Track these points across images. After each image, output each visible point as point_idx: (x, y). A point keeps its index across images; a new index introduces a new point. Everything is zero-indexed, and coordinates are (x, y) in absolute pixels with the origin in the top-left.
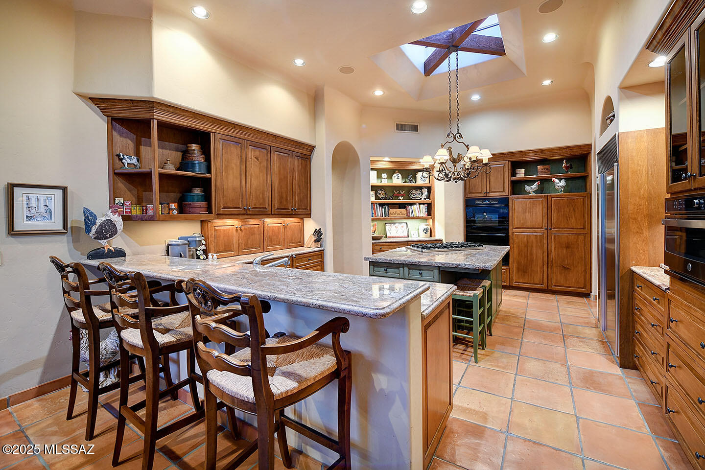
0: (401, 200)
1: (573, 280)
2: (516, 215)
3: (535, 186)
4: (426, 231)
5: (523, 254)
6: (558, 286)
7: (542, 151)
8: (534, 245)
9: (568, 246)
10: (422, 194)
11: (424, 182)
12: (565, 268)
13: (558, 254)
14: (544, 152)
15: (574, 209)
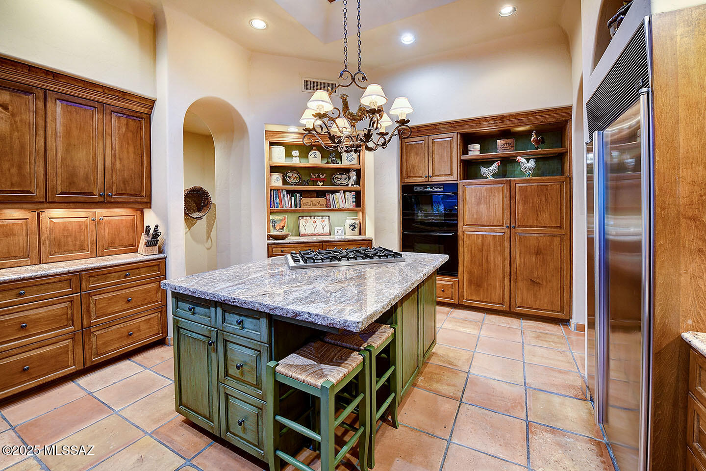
0: (320, 186)
1: (545, 301)
2: (467, 207)
3: (494, 168)
4: (353, 227)
5: (477, 262)
6: (524, 307)
7: (502, 118)
8: (492, 250)
9: (538, 253)
10: (349, 179)
11: (351, 163)
12: (534, 283)
13: (524, 262)
14: (505, 119)
15: (546, 200)
